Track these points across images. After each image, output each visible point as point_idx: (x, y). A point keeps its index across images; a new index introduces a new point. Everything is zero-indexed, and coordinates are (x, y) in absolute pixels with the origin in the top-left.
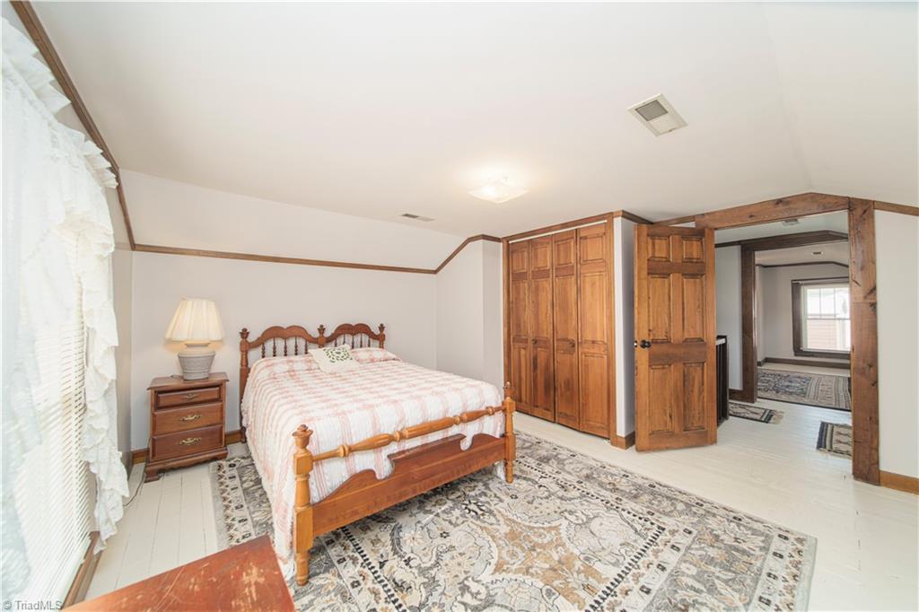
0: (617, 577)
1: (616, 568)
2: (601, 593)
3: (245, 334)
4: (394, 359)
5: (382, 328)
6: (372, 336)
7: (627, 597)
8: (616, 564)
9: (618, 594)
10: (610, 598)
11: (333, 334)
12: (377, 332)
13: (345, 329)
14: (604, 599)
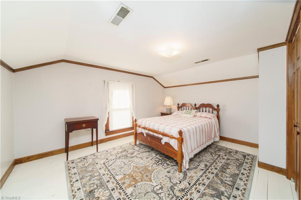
0: (126, 193)
1: (130, 194)
2: (121, 186)
3: (178, 104)
4: (210, 118)
5: (218, 106)
6: (214, 109)
7: (118, 192)
8: (131, 194)
9: (120, 190)
10: (119, 188)
11: (198, 107)
12: (216, 107)
13: (203, 105)
14: (119, 186)
